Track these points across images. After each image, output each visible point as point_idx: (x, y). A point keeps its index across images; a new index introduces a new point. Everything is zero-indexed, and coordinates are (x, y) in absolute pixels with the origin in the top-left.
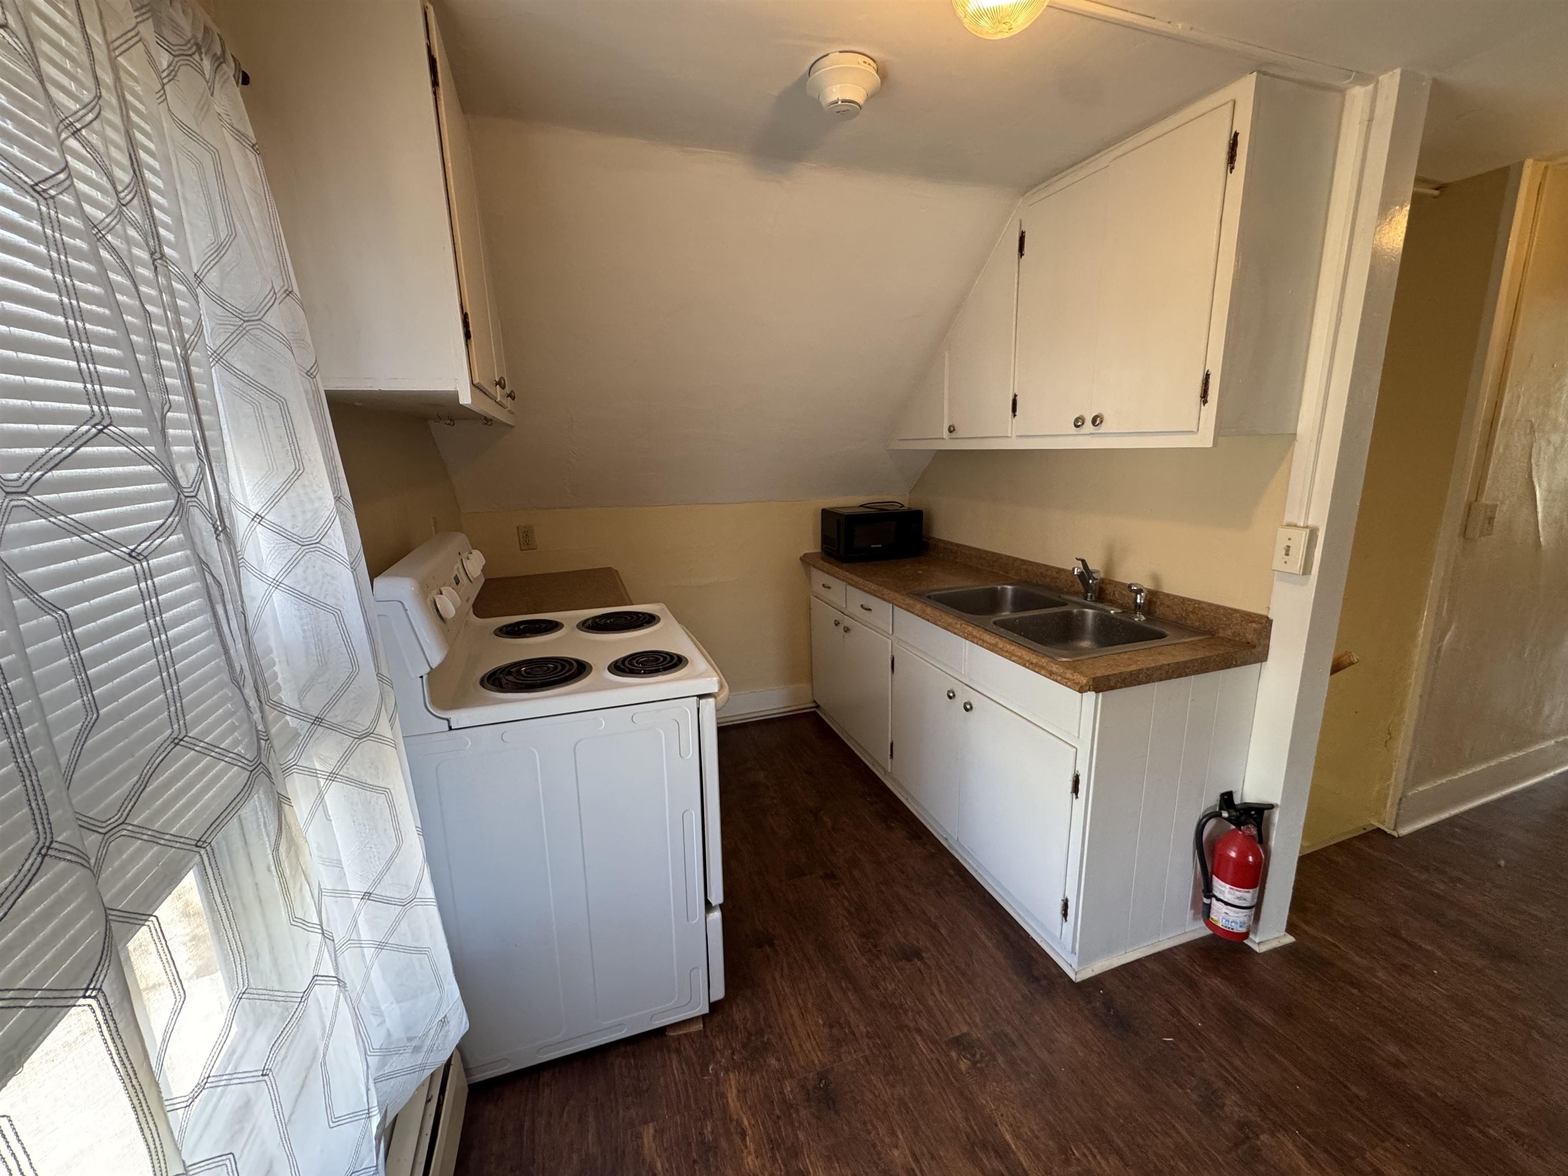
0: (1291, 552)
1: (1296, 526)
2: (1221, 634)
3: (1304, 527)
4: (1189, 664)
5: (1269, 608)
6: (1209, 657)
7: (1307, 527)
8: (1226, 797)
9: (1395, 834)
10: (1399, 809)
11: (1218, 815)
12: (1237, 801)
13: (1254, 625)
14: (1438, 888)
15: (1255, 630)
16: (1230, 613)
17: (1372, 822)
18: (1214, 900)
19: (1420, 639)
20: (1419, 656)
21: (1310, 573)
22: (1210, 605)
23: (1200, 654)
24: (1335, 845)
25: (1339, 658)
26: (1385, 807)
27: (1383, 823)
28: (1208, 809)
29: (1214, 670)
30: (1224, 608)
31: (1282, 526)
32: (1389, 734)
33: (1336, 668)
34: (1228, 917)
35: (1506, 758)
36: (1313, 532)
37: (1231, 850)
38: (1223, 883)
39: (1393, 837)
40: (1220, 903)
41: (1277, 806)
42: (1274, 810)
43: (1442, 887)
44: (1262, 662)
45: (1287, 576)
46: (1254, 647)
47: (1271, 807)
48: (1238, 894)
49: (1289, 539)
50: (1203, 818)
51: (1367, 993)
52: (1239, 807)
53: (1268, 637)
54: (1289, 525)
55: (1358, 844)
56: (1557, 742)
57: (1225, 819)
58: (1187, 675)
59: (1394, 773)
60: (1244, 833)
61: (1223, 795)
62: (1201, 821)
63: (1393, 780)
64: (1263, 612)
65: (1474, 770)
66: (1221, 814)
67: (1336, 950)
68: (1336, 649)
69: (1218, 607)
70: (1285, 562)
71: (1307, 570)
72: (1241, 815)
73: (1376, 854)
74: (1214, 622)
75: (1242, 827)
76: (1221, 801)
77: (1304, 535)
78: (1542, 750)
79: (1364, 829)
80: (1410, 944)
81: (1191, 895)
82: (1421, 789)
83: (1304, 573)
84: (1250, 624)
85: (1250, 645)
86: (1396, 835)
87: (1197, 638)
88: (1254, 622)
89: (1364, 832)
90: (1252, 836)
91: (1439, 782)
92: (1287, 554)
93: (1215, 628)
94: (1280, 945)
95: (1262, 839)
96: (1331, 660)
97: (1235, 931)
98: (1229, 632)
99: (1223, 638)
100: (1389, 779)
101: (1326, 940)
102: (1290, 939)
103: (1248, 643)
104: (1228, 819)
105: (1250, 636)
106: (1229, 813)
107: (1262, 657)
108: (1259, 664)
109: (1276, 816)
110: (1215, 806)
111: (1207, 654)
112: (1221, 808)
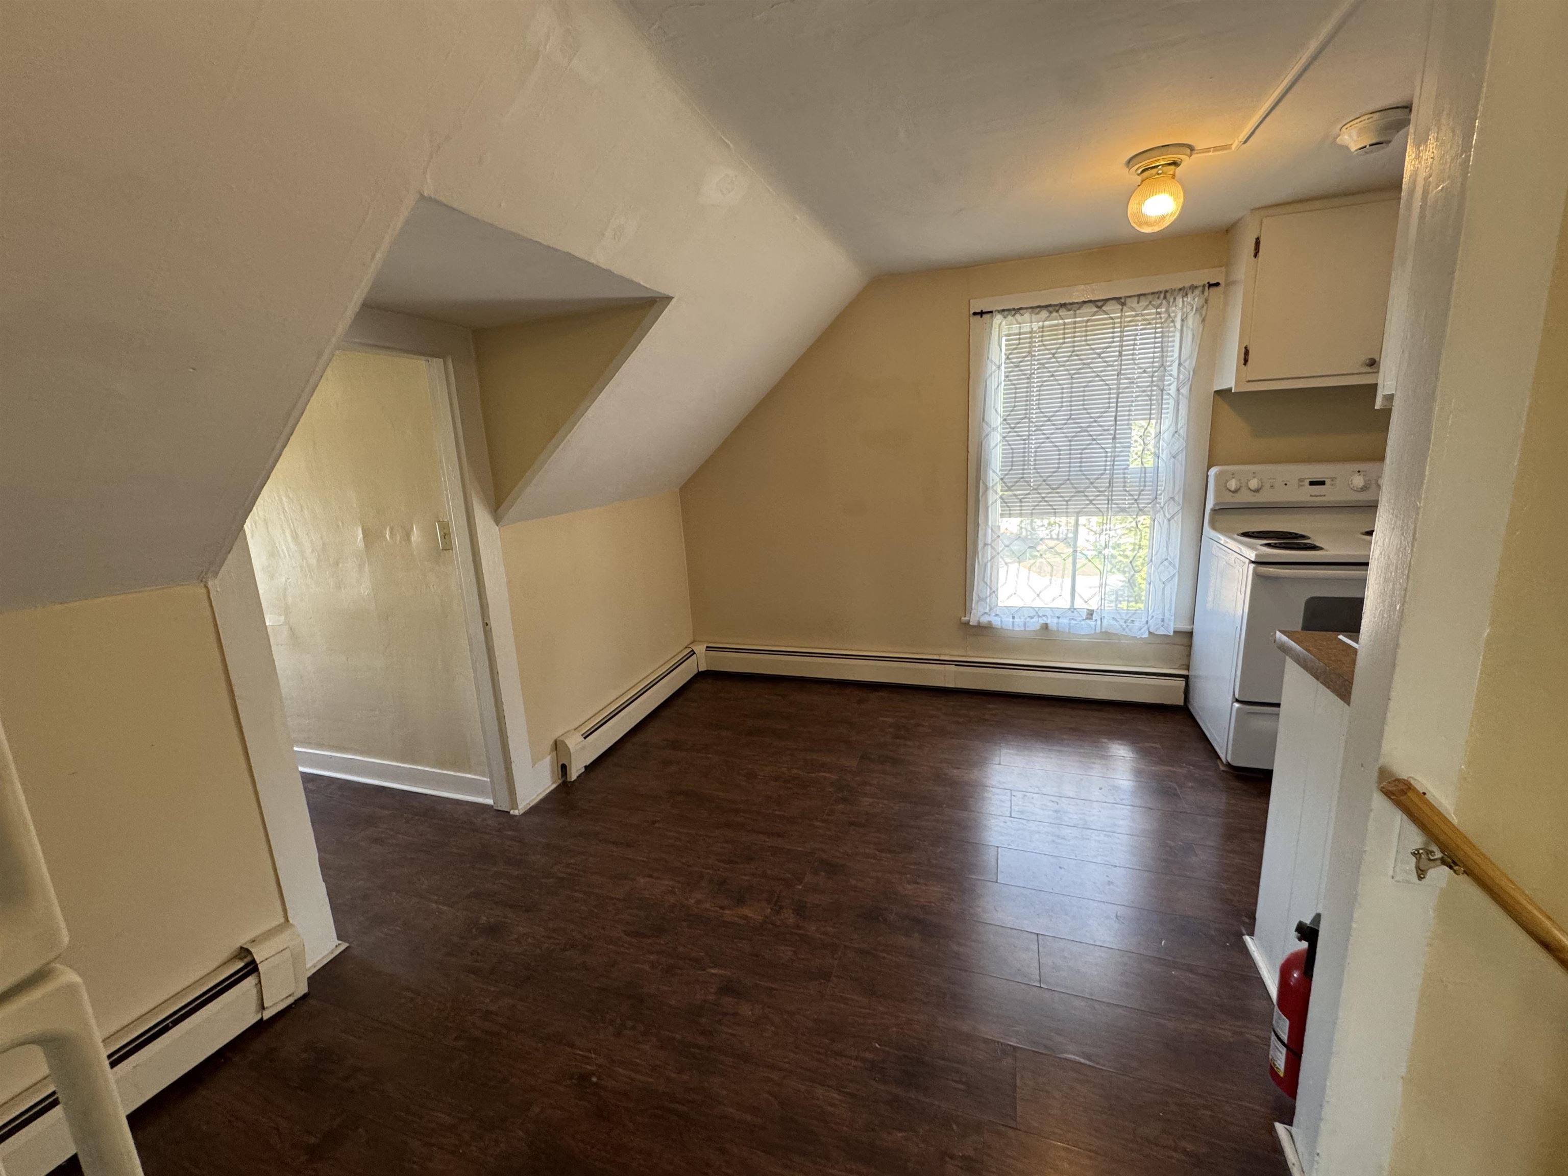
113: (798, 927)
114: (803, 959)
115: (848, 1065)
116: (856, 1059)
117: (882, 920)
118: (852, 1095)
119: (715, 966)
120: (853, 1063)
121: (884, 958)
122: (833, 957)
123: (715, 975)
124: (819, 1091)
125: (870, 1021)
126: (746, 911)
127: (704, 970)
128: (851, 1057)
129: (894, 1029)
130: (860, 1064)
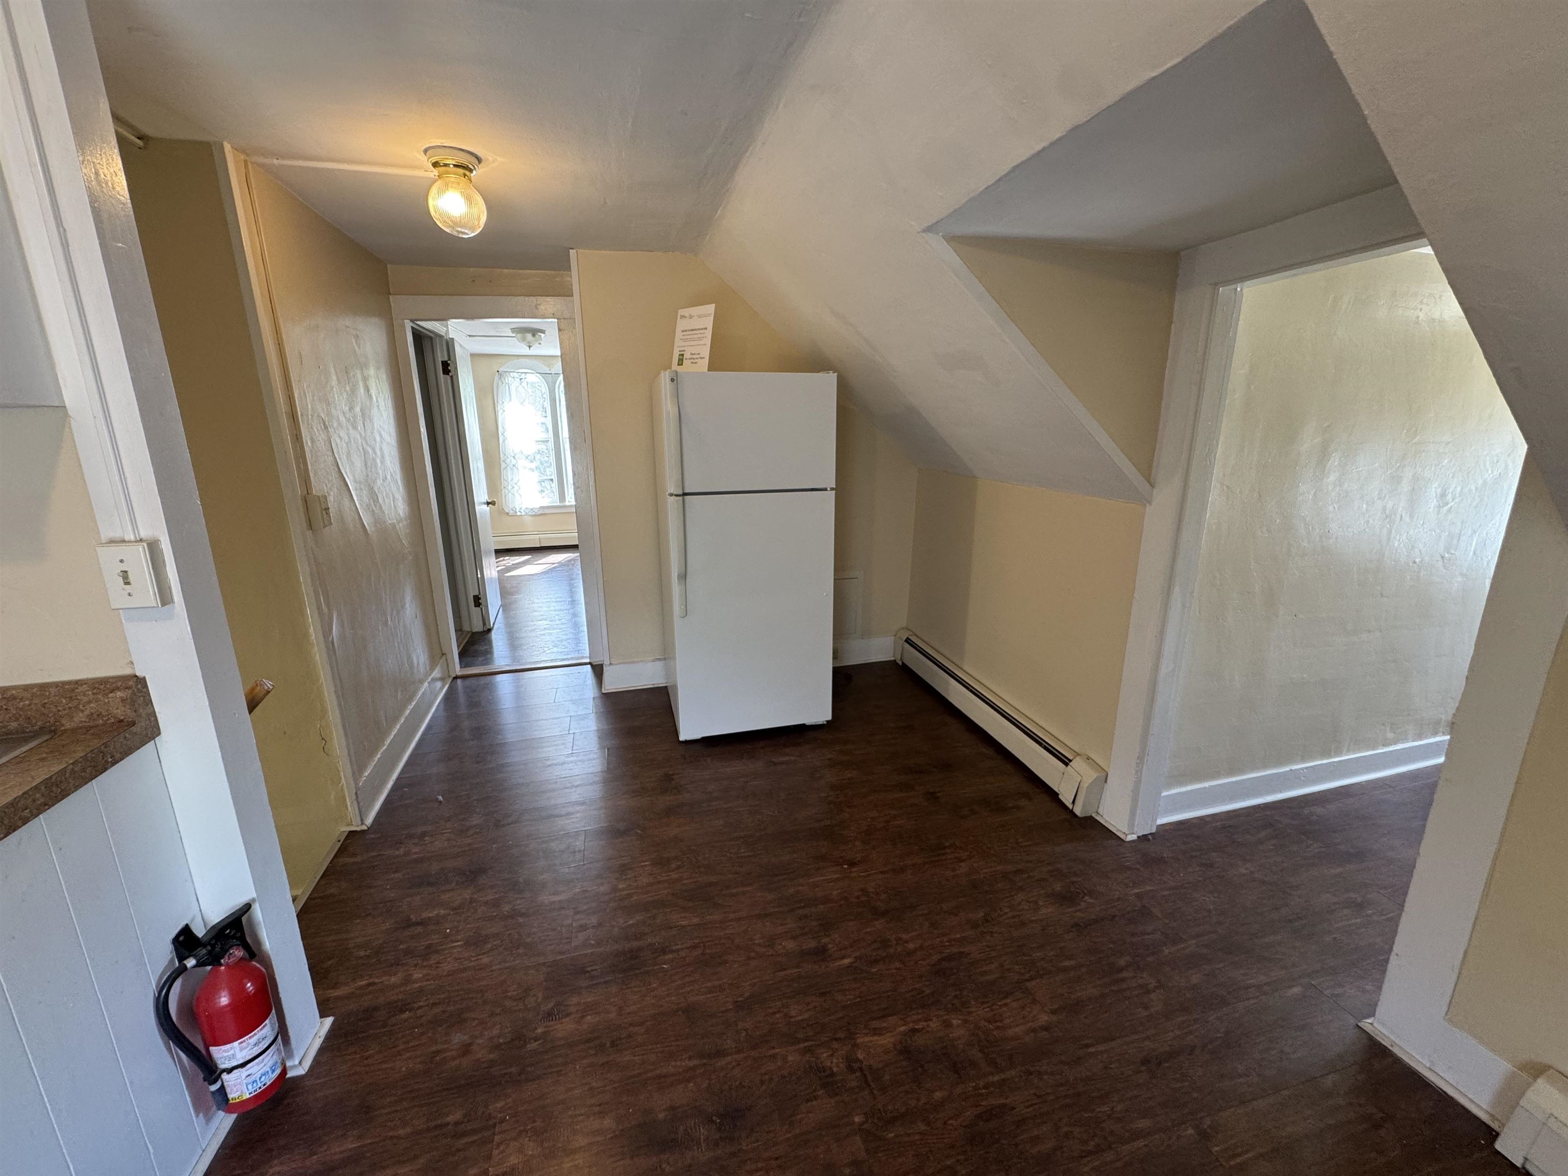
0: (131, 578)
1: (124, 541)
2: (68, 725)
3: (136, 541)
4: (23, 802)
5: (132, 663)
6: (63, 771)
7: (141, 540)
8: (181, 938)
9: (364, 827)
10: (358, 803)
11: (182, 969)
12: (200, 931)
13: (119, 694)
14: (416, 853)
15: (123, 700)
16: (69, 689)
17: (342, 830)
18: (225, 1076)
19: (313, 637)
20: (318, 655)
21: (172, 601)
22: (26, 688)
23: (41, 774)
24: (322, 877)
25: (253, 689)
26: (347, 809)
27: (350, 824)
28: (160, 978)
29: (77, 787)
30: (56, 685)
31: (102, 544)
32: (323, 739)
33: (252, 706)
34: (253, 1078)
35: (408, 712)
36: (153, 547)
37: (220, 997)
38: (228, 1046)
39: (363, 831)
40: (235, 1071)
41: (254, 900)
42: (253, 906)
43: (416, 850)
44: (154, 738)
45: (140, 612)
46: (133, 724)
47: (247, 907)
48: (253, 1040)
49: (122, 561)
50: (160, 993)
51: (415, 1005)
52: (205, 939)
53: (149, 702)
54: (112, 542)
55: (342, 860)
56: (428, 683)
57: (194, 967)
58: (25, 821)
59: (342, 774)
60: (227, 965)
61: (176, 941)
62: (157, 999)
63: (343, 781)
64: (127, 671)
65: (393, 733)
66: (185, 966)
67: (375, 987)
68: (244, 683)
69: (43, 687)
70: (129, 595)
71: (165, 598)
72: (213, 946)
73: (358, 859)
74: (46, 711)
75: (222, 961)
76: (176, 949)
77: (141, 549)
78: (423, 693)
79: (339, 841)
80: (421, 923)
81: (188, 1099)
82: (366, 774)
83: (164, 603)
84: (111, 695)
85: (123, 725)
86: (366, 828)
87: (24, 749)
88: (118, 689)
89: (340, 843)
90: (242, 959)
91: (376, 759)
92: (127, 583)
93: (52, 720)
94: (322, 1039)
95: (253, 952)
96: (244, 698)
97: (268, 1083)
98: (80, 718)
99: (74, 731)
100: (340, 782)
101: (361, 988)
102: (329, 1021)
103: (122, 721)
104: (198, 965)
105: (120, 712)
106: (195, 956)
107: (153, 731)
108: (153, 741)
109: (257, 912)
110: (172, 961)
111: (56, 768)
112: (181, 958)
113: (809, 1050)
114: (775, 1013)
115: (682, 944)
116: (678, 950)
117: (714, 1118)
118: (671, 928)
119: (849, 966)
120: (680, 947)
121: (690, 1058)
122: (746, 1030)
123: (843, 958)
124: (696, 921)
125: (679, 982)
126: (886, 1040)
127: (855, 958)
128: (682, 949)
129: (655, 985)
130: (674, 948)
